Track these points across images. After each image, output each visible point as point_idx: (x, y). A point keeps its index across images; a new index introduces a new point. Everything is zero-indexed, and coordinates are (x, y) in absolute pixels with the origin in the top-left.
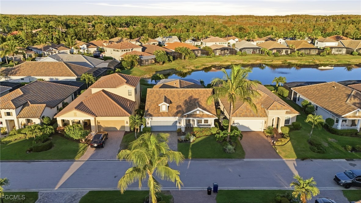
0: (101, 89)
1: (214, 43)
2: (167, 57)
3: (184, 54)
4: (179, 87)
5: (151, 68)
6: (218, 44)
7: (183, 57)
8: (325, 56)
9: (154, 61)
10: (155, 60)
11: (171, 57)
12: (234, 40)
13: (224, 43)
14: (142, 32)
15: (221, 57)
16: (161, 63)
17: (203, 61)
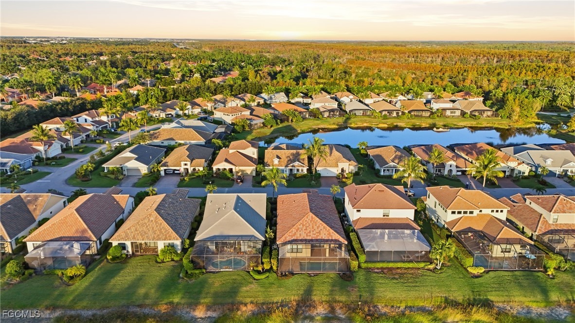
0: (236, 150)
1: (323, 104)
2: (274, 121)
3: (290, 118)
4: (285, 148)
5: (260, 132)
6: (327, 105)
7: (290, 120)
8: (435, 119)
9: (262, 125)
10: (263, 123)
11: (279, 121)
12: (348, 97)
13: (333, 104)
14: (244, 86)
15: (329, 119)
16: (269, 127)
17: (310, 124)
